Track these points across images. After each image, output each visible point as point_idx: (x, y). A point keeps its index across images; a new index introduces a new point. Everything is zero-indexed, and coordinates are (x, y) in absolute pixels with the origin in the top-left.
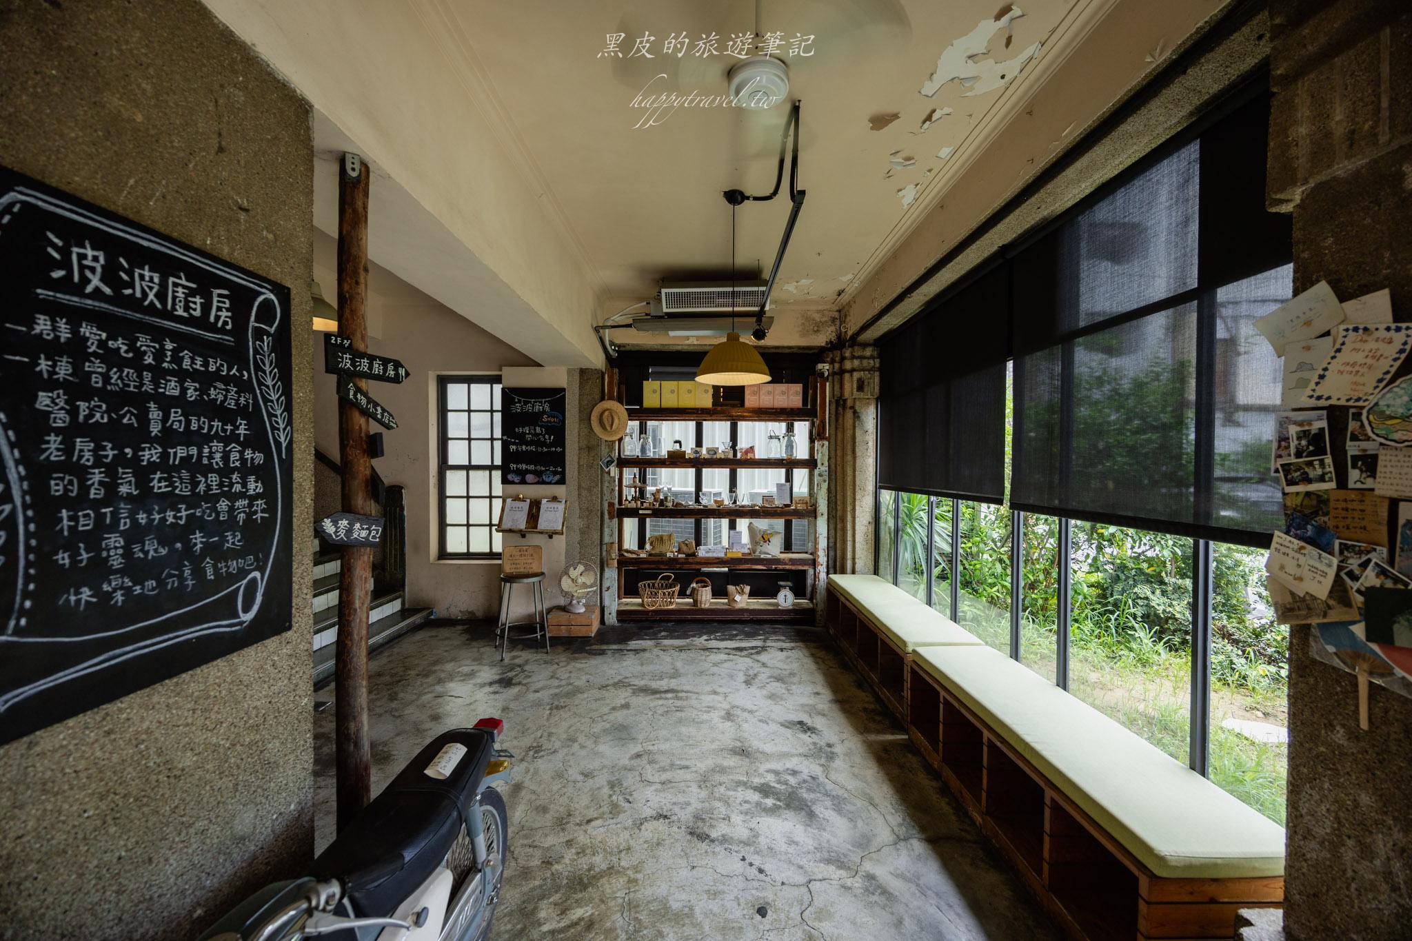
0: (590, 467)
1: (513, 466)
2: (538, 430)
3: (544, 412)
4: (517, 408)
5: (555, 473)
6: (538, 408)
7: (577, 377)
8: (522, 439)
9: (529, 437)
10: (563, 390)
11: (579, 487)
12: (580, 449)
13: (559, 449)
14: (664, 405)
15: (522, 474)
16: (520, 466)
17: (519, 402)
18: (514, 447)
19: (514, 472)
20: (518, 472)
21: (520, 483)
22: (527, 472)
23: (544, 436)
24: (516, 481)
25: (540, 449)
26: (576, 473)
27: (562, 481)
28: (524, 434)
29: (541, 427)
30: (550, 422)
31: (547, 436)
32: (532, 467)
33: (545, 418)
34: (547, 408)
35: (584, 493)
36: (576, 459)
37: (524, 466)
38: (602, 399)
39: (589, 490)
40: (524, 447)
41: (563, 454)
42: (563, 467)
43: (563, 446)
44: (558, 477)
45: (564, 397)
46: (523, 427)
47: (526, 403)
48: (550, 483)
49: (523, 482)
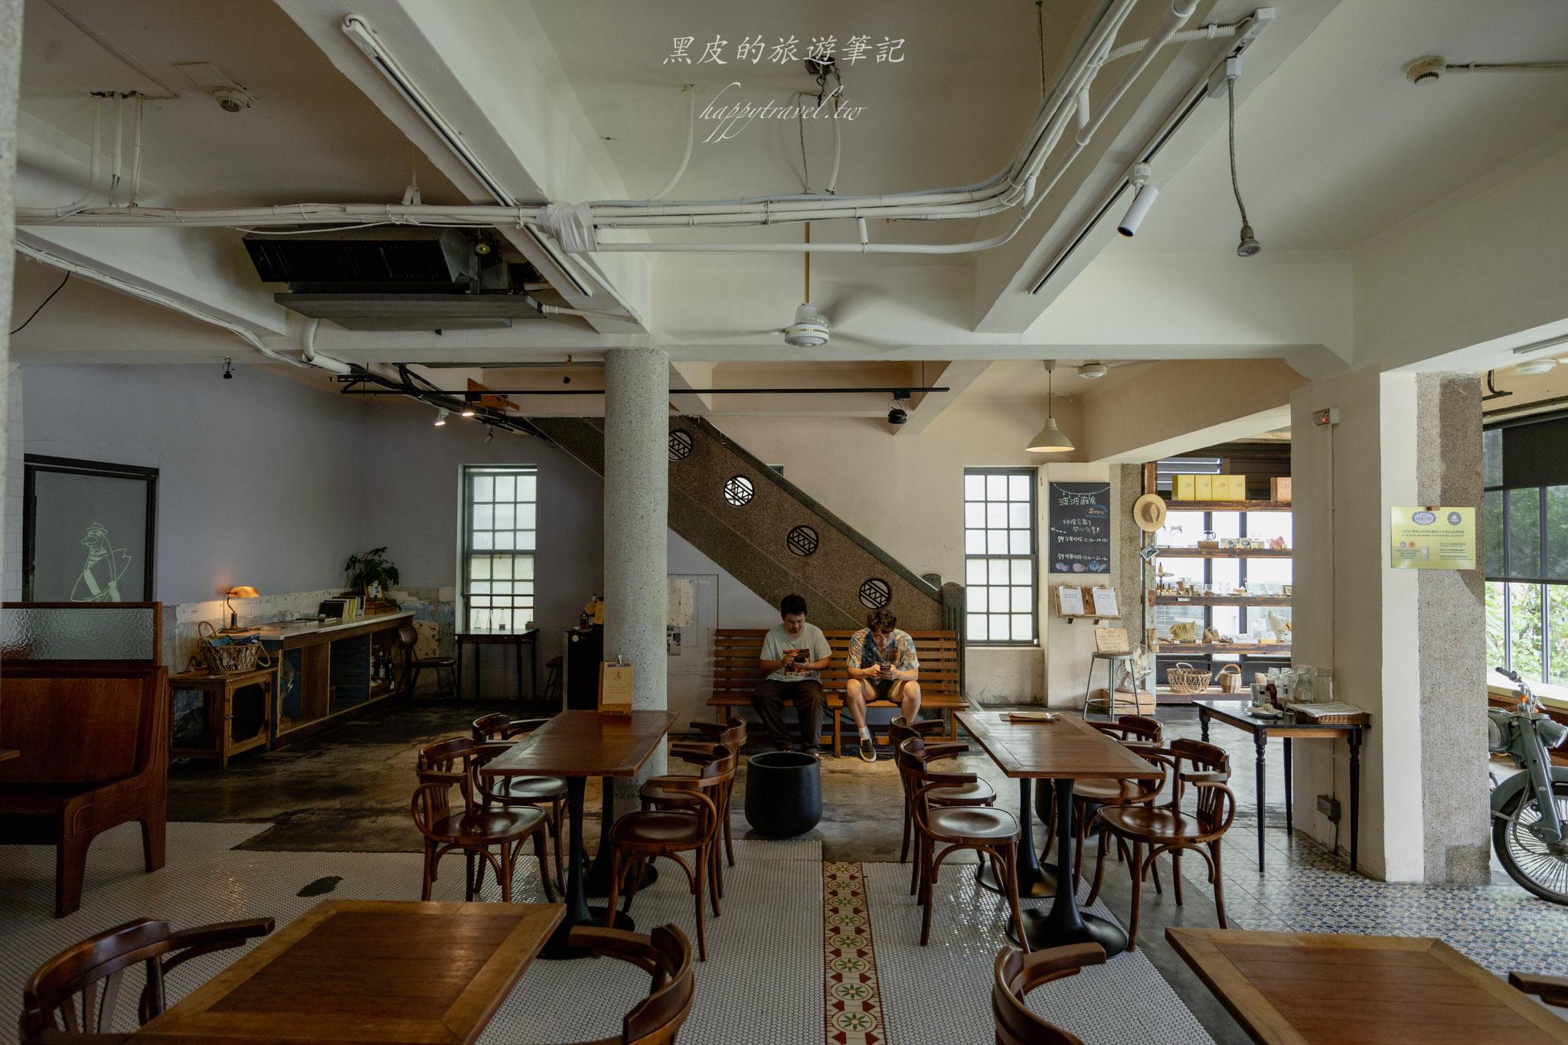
0: (1132, 556)
1: (1061, 556)
2: (1085, 522)
3: (1090, 505)
4: (1065, 501)
5: (1101, 562)
6: (1084, 501)
7: (1119, 472)
8: (1069, 531)
9: (1076, 529)
10: (1108, 484)
11: (1122, 576)
12: (1122, 539)
13: (1105, 540)
14: (1199, 498)
15: (1070, 563)
16: (1067, 556)
17: (1067, 495)
18: (1062, 538)
19: (1061, 561)
20: (1065, 561)
21: (1067, 572)
22: (1074, 561)
23: (1090, 527)
24: (1064, 570)
25: (1086, 540)
26: (1118, 562)
27: (1107, 571)
28: (1071, 525)
29: (1088, 519)
30: (1096, 514)
31: (1093, 528)
32: (1079, 557)
33: (1091, 511)
34: (1093, 501)
35: (1126, 581)
36: (1118, 548)
37: (1071, 556)
38: (1143, 493)
39: (1131, 578)
40: (1071, 538)
41: (1108, 543)
42: (1108, 557)
43: (1108, 537)
44: (1103, 566)
45: (1108, 491)
46: (1071, 519)
47: (1073, 497)
48: (1096, 572)
49: (1071, 571)
